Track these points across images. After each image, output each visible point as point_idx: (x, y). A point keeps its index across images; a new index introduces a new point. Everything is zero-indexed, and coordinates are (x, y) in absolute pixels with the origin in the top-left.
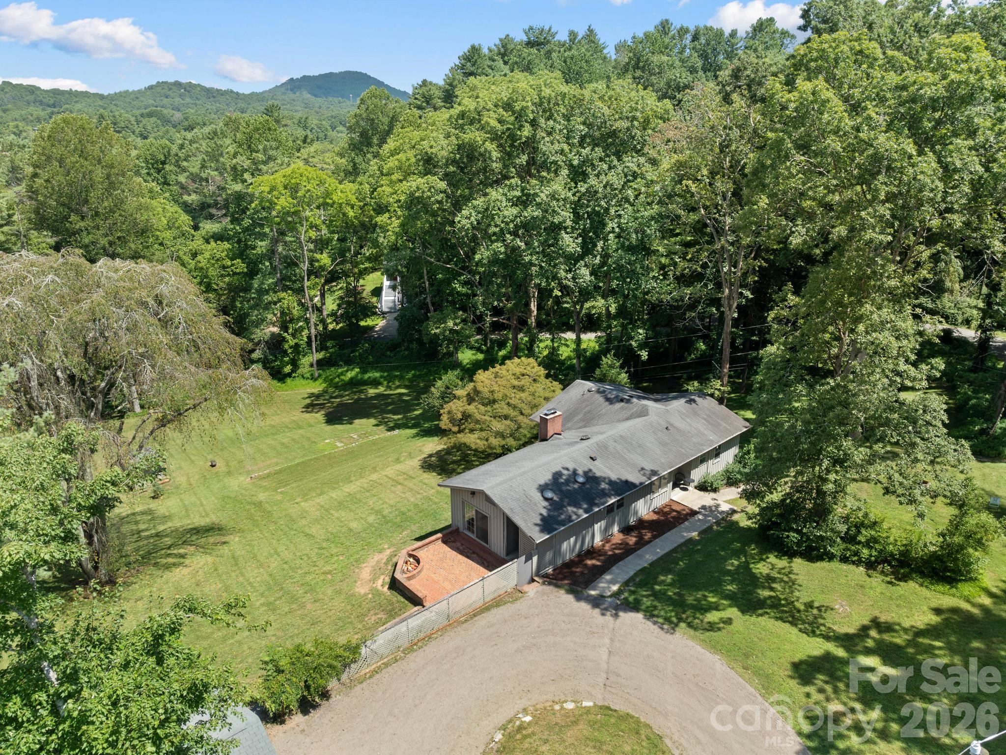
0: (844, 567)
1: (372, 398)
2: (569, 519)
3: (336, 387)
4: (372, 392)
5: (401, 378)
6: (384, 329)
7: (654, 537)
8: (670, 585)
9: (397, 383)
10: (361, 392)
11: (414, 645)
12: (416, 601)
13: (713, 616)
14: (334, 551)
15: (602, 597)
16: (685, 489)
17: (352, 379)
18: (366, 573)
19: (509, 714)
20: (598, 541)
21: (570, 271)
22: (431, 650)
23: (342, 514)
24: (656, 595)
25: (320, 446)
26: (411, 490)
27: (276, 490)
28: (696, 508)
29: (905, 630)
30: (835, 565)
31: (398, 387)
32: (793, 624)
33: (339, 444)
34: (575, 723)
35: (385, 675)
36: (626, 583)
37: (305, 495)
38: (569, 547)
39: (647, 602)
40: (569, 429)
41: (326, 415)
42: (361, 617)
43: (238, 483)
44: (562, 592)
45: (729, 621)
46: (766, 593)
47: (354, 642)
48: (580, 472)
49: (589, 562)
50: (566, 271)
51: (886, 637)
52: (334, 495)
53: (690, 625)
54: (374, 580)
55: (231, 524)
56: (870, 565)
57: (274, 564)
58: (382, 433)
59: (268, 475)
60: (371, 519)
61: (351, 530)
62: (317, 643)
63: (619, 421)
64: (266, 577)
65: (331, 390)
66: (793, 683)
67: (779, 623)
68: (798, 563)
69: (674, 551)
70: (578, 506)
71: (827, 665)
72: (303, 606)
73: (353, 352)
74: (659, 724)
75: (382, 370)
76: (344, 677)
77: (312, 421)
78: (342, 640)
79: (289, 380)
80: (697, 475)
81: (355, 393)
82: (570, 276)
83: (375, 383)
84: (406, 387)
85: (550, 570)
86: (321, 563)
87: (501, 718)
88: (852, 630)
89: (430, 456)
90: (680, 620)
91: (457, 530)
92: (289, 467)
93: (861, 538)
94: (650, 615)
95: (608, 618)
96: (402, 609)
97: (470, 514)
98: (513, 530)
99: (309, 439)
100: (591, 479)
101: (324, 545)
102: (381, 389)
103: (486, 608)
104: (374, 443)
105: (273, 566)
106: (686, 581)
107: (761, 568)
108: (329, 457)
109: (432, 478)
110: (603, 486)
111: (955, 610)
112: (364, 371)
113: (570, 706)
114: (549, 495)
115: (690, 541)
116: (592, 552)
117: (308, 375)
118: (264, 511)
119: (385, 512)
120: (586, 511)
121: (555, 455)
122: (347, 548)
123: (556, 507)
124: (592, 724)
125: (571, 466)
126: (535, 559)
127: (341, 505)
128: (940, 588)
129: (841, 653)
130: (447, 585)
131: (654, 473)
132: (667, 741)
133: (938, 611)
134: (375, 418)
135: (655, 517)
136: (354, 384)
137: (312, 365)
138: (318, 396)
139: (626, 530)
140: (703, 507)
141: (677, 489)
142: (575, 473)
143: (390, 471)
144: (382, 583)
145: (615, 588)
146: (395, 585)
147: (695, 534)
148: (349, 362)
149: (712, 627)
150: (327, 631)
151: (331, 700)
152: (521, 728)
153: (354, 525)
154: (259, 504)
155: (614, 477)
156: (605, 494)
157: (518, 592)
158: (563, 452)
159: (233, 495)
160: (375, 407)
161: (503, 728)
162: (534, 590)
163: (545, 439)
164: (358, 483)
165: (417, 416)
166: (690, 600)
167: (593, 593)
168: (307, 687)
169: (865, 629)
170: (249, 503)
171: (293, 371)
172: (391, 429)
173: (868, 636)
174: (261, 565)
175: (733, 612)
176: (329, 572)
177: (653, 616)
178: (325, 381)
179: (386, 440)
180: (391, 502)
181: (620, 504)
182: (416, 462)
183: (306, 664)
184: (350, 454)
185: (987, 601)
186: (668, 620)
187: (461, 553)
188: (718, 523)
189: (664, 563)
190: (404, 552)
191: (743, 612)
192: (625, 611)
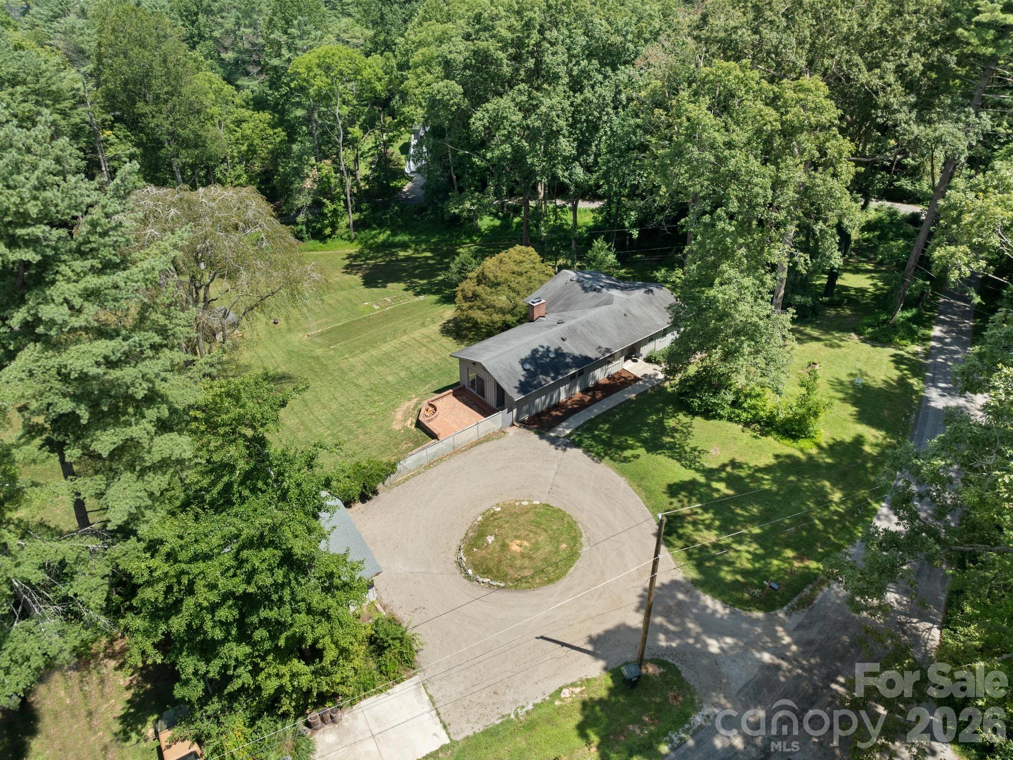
0: (729, 424)
1: (402, 260)
2: (540, 384)
3: (370, 248)
4: (402, 254)
5: (427, 242)
6: (411, 191)
7: (604, 397)
8: (606, 431)
9: (424, 247)
10: (392, 254)
11: (431, 464)
12: (433, 436)
13: (628, 453)
14: (377, 398)
15: (558, 437)
16: (635, 361)
17: (384, 242)
18: (399, 415)
19: (488, 506)
20: (563, 398)
21: (567, 169)
22: (442, 467)
23: (380, 369)
24: (594, 438)
25: (361, 307)
26: (433, 351)
27: (329, 347)
28: (639, 376)
29: (750, 468)
30: (724, 423)
31: (424, 250)
32: (679, 460)
33: (376, 307)
34: (527, 513)
35: (412, 481)
36: (577, 429)
37: (351, 352)
38: (541, 403)
39: (587, 442)
40: (552, 312)
41: (364, 277)
42: (396, 445)
43: (298, 339)
44: (532, 433)
45: (637, 457)
46: (668, 439)
47: (393, 461)
48: (552, 349)
49: (554, 413)
50: (564, 171)
51: (736, 472)
52: (374, 352)
53: (611, 458)
54: (405, 420)
55: (297, 374)
56: (747, 424)
57: (334, 406)
58: (411, 298)
59: (322, 334)
60: (403, 374)
61: (388, 382)
62: (369, 462)
63: (590, 307)
64: (329, 415)
65: (366, 251)
66: (665, 496)
67: (670, 460)
68: (698, 421)
69: (615, 407)
70: (547, 375)
71: (690, 487)
72: (357, 437)
73: (385, 214)
74: (576, 515)
75: (411, 234)
76: (387, 482)
77: (352, 283)
78: (385, 460)
79: (329, 241)
80: (645, 351)
81: (387, 255)
82: (566, 174)
83: (404, 246)
84: (431, 251)
85: (526, 417)
86: (367, 407)
87: (483, 509)
88: (715, 466)
89: (449, 322)
90: (606, 454)
91: (464, 387)
92: (338, 327)
93: (745, 405)
94: (587, 451)
95: (560, 451)
96: (425, 441)
97: (472, 376)
98: (501, 392)
99: (350, 300)
100: (559, 354)
101: (369, 393)
102: (410, 252)
103: (479, 442)
104: (404, 307)
105: (334, 407)
106: (617, 429)
107: (671, 423)
108: (368, 319)
109: (449, 343)
110: (568, 360)
111: (789, 456)
112: (394, 234)
113: (525, 503)
114: (528, 366)
115: (629, 400)
116: (558, 406)
117: (345, 236)
118: (322, 364)
119: (413, 369)
120: (553, 379)
121: (536, 336)
122: (386, 396)
123: (531, 375)
124: (536, 514)
125: (545, 345)
126: (515, 411)
127: (380, 362)
128: (786, 442)
129: (702, 479)
130: (455, 426)
131: (608, 350)
132: (579, 525)
133: (777, 456)
134: (405, 282)
135: (607, 382)
136: (386, 246)
137: (348, 226)
138: (354, 257)
139: (585, 391)
140: (645, 376)
141: (629, 361)
142: (548, 350)
143: (417, 335)
144: (410, 423)
145: (568, 432)
146: (419, 425)
147: (633, 396)
148: (381, 225)
149: (626, 460)
150: (374, 454)
151: (380, 495)
152: (493, 514)
153: (390, 378)
154: (317, 359)
155: (577, 353)
156: (568, 366)
157: (502, 432)
158: (542, 334)
159: (296, 350)
160: (404, 270)
161: (483, 514)
162: (513, 431)
163: (532, 321)
164: (392, 343)
165: (441, 281)
166: (616, 442)
167: (552, 434)
168: (365, 487)
169: (724, 466)
170: (310, 357)
171: (333, 232)
172: (417, 294)
173: (724, 470)
174: (325, 407)
175: (642, 451)
176: (374, 414)
177: (589, 451)
178: (360, 243)
179: (415, 305)
180: (418, 361)
181: (580, 373)
182: (437, 327)
183: (363, 474)
184: (386, 318)
185: (814, 451)
186: (598, 454)
187: (466, 403)
188: (652, 388)
189: (605, 417)
190: (426, 402)
191: (648, 451)
192: (571, 447)
